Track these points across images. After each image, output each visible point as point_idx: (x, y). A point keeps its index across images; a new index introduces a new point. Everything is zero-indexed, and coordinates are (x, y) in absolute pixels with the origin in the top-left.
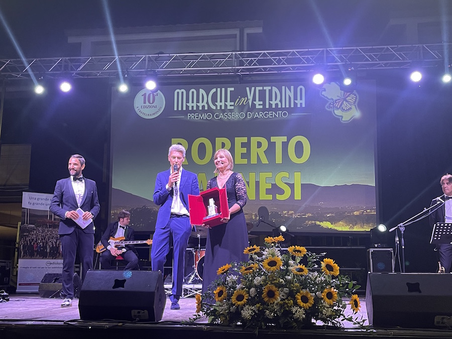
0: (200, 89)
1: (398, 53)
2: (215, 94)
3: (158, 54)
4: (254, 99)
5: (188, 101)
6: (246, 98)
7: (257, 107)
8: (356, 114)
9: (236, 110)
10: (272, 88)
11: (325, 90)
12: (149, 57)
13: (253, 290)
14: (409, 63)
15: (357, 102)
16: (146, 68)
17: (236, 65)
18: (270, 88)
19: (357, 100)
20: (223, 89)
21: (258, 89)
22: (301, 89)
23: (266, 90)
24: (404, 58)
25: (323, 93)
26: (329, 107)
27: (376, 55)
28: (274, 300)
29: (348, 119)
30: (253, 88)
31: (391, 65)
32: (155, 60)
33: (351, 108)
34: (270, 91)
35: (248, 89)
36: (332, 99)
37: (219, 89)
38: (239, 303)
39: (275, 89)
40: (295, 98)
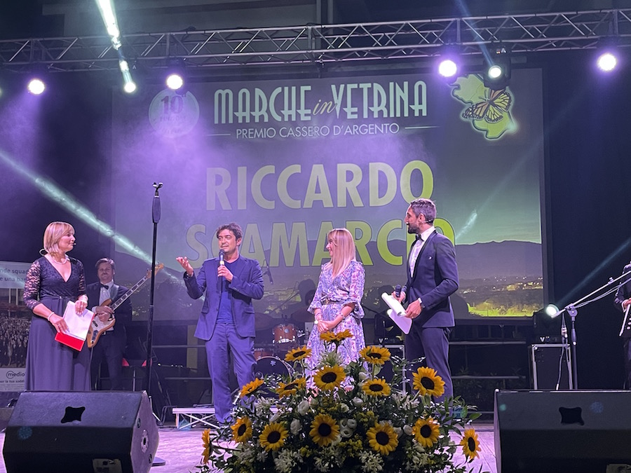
0: (256, 89)
1: (579, 24)
2: (280, 97)
3: (187, 30)
4: (344, 104)
5: (236, 109)
6: (331, 102)
7: (350, 116)
8: (511, 126)
9: (315, 123)
10: (372, 85)
11: (458, 87)
12: (171, 36)
13: (295, 422)
14: (596, 40)
15: (511, 107)
16: (167, 54)
17: (314, 47)
18: (369, 85)
19: (512, 104)
20: (294, 89)
21: (350, 87)
22: (420, 87)
23: (362, 89)
24: (587, 33)
25: (456, 93)
26: (466, 115)
27: (541, 29)
28: (330, 441)
29: (497, 135)
30: (342, 86)
31: (567, 44)
32: (182, 41)
33: (501, 117)
34: (371, 90)
35: (333, 87)
36: (472, 103)
37: (286, 89)
38: (271, 446)
39: (377, 87)
40: (411, 102)
